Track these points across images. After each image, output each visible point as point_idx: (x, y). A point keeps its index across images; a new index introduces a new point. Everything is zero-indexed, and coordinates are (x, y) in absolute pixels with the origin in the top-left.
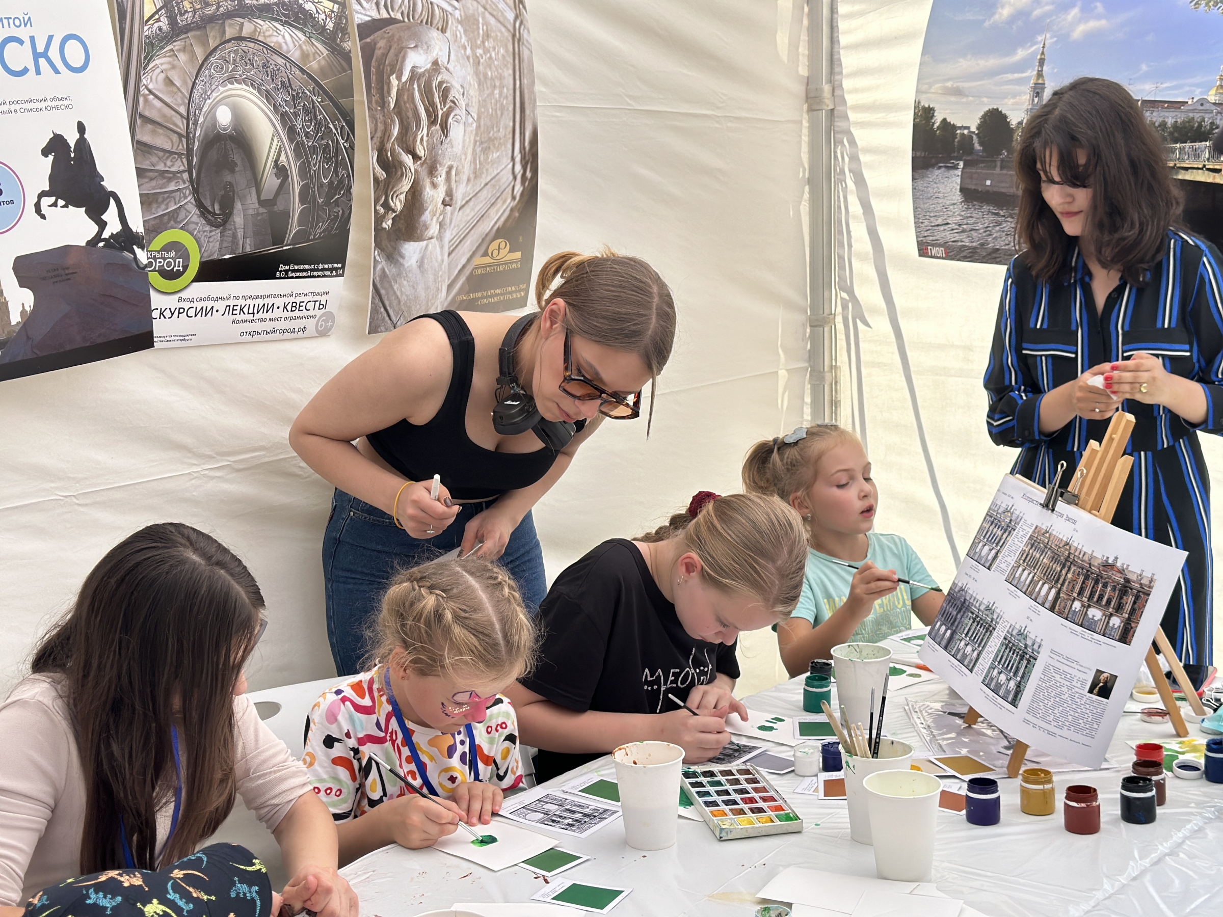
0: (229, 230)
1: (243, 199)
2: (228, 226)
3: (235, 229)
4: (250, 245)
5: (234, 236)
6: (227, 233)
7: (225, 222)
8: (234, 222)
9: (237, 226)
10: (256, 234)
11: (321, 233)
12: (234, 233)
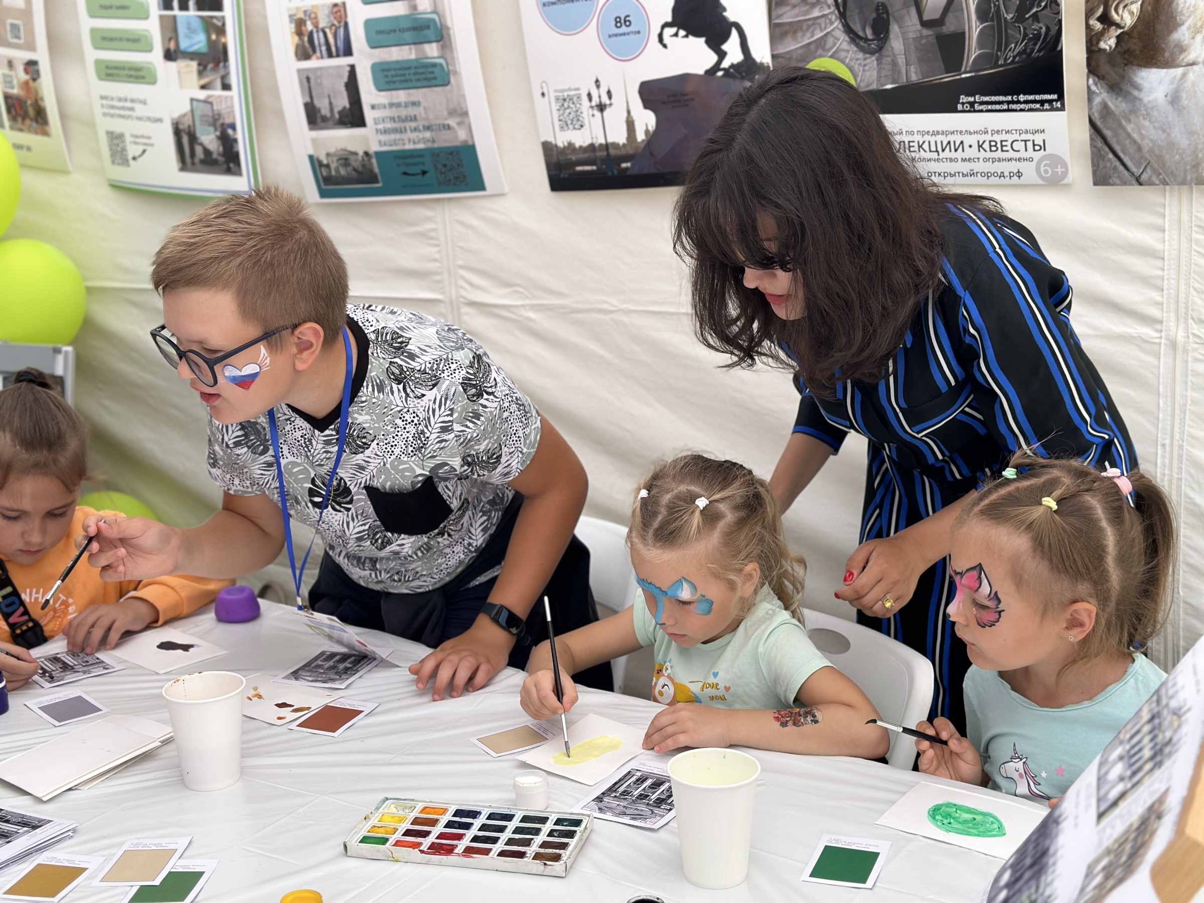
0: (888, 56)
1: (900, 21)
2: (884, 52)
3: (894, 55)
4: (916, 73)
5: (894, 64)
6: (885, 60)
7: (880, 49)
8: (892, 48)
9: (896, 51)
10: (920, 60)
11: (1014, 57)
12: (893, 60)
